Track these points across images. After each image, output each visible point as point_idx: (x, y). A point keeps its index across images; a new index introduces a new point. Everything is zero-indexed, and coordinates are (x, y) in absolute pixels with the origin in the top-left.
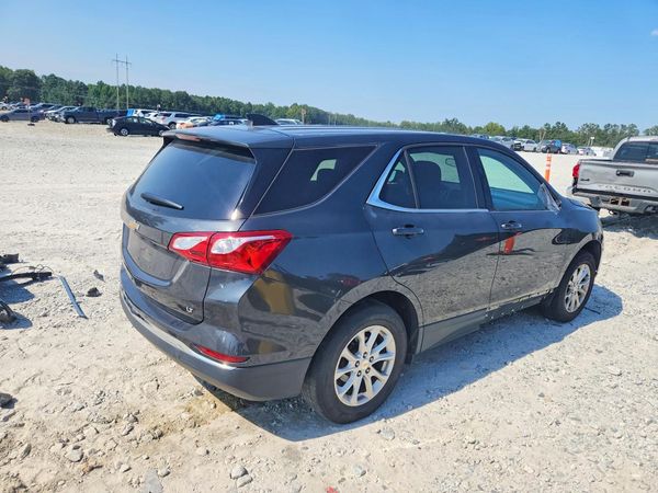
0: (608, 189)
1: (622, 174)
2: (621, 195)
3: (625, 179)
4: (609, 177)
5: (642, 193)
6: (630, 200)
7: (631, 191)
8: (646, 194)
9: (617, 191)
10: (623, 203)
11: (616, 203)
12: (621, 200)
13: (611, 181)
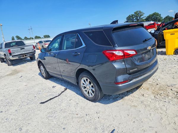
0: (20, 54)
1: (22, 49)
2: (24, 54)
3: (23, 50)
4: (19, 50)
5: (28, 52)
6: (26, 54)
7: (26, 52)
8: (29, 52)
9: (23, 53)
10: (25, 56)
11: (24, 56)
12: (24, 55)
13: (20, 52)
